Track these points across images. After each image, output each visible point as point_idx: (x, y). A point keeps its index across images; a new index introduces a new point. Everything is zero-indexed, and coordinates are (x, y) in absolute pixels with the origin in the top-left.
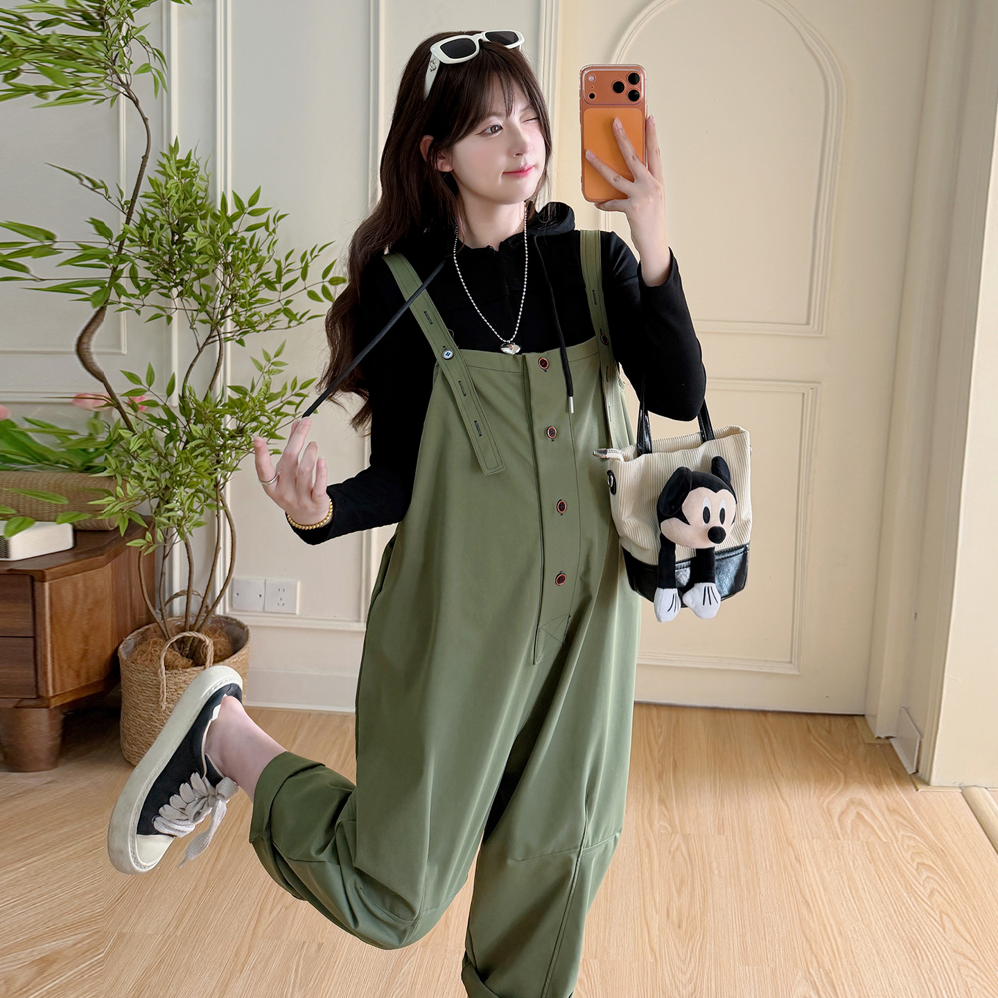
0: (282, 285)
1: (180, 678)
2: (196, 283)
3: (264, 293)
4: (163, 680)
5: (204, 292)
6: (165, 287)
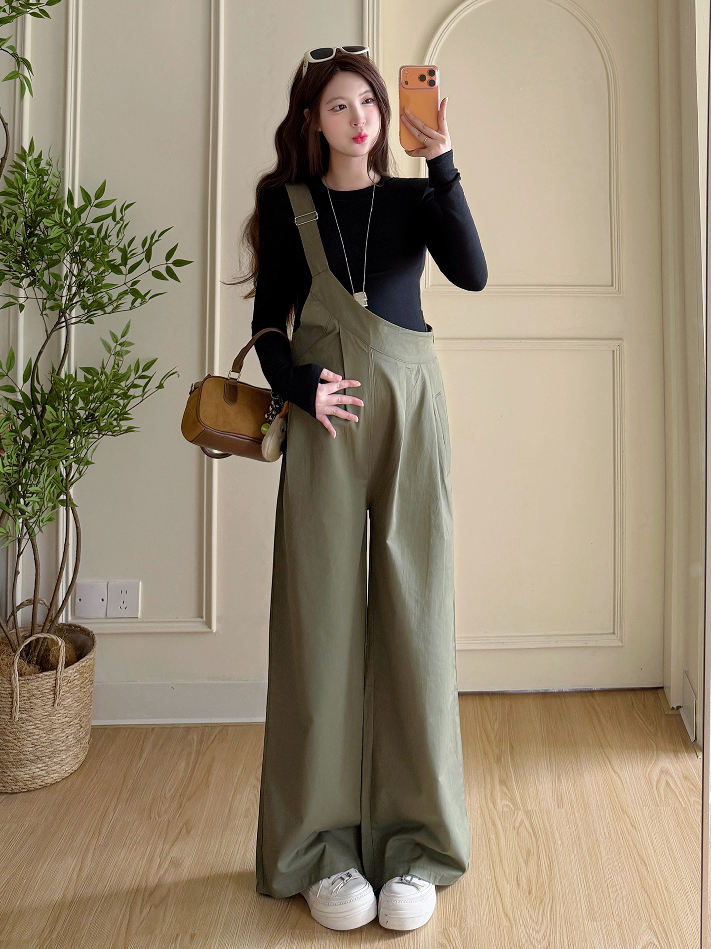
0: (128, 267)
1: (33, 683)
2: (46, 272)
3: (111, 278)
4: (16, 687)
5: (53, 281)
6: (17, 278)
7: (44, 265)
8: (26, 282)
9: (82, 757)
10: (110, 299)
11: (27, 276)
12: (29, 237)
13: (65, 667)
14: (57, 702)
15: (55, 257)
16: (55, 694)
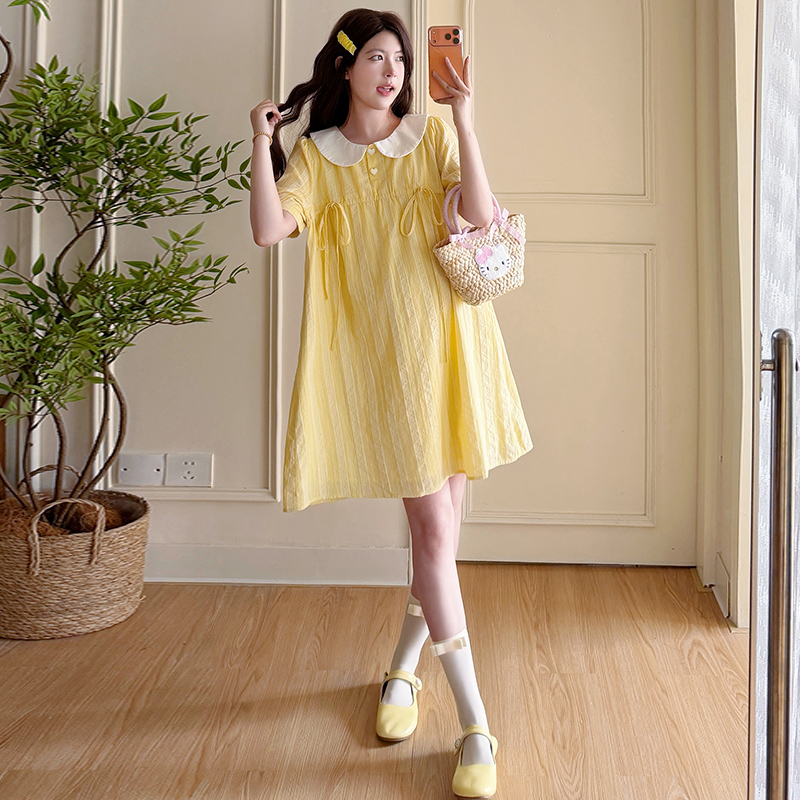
0: (201, 176)
1: (59, 543)
3: (175, 183)
4: (35, 546)
5: (85, 185)
6: (33, 182)
7: (72, 170)
8: (44, 186)
9: (131, 610)
10: (170, 202)
11: (47, 180)
12: (49, 144)
13: (106, 530)
14: (94, 560)
15: (88, 163)
16: (91, 553)
